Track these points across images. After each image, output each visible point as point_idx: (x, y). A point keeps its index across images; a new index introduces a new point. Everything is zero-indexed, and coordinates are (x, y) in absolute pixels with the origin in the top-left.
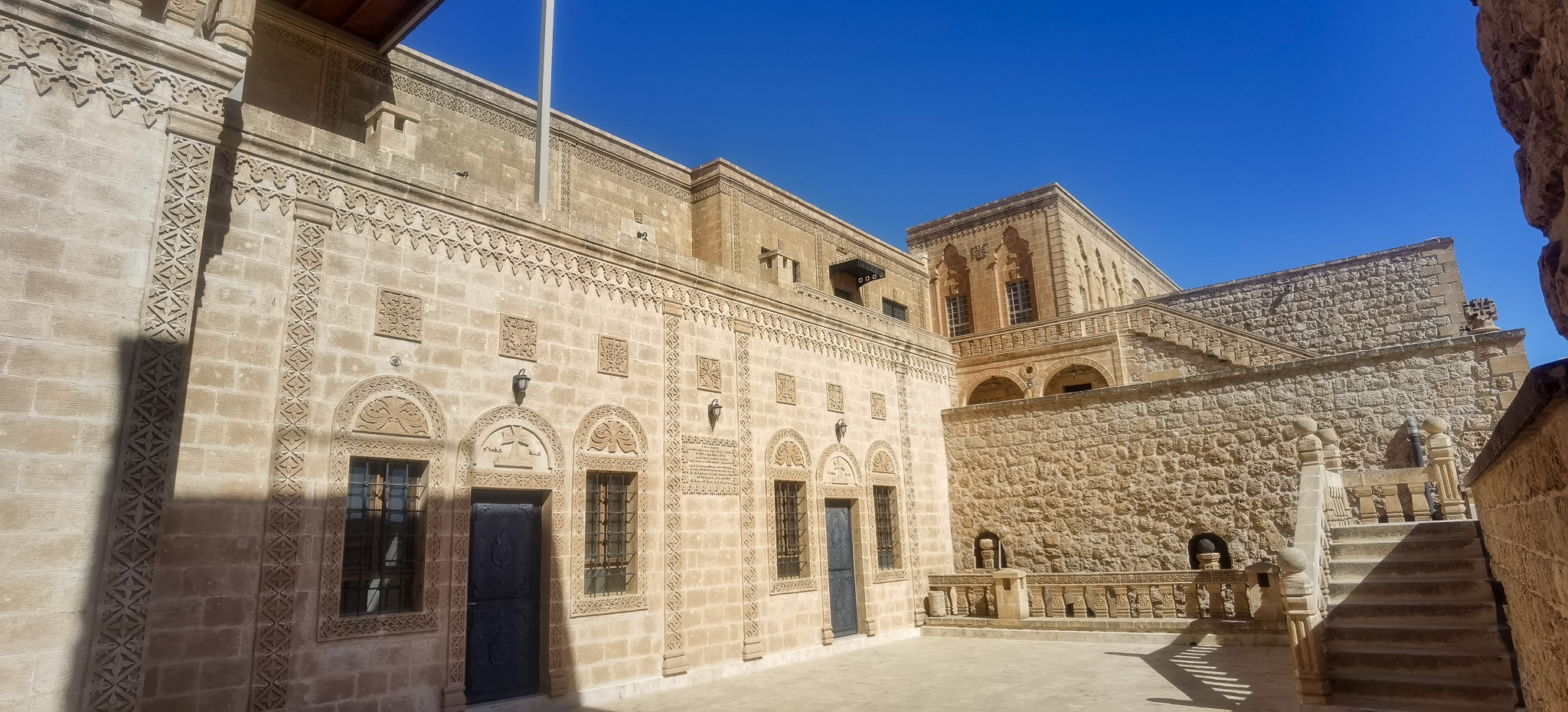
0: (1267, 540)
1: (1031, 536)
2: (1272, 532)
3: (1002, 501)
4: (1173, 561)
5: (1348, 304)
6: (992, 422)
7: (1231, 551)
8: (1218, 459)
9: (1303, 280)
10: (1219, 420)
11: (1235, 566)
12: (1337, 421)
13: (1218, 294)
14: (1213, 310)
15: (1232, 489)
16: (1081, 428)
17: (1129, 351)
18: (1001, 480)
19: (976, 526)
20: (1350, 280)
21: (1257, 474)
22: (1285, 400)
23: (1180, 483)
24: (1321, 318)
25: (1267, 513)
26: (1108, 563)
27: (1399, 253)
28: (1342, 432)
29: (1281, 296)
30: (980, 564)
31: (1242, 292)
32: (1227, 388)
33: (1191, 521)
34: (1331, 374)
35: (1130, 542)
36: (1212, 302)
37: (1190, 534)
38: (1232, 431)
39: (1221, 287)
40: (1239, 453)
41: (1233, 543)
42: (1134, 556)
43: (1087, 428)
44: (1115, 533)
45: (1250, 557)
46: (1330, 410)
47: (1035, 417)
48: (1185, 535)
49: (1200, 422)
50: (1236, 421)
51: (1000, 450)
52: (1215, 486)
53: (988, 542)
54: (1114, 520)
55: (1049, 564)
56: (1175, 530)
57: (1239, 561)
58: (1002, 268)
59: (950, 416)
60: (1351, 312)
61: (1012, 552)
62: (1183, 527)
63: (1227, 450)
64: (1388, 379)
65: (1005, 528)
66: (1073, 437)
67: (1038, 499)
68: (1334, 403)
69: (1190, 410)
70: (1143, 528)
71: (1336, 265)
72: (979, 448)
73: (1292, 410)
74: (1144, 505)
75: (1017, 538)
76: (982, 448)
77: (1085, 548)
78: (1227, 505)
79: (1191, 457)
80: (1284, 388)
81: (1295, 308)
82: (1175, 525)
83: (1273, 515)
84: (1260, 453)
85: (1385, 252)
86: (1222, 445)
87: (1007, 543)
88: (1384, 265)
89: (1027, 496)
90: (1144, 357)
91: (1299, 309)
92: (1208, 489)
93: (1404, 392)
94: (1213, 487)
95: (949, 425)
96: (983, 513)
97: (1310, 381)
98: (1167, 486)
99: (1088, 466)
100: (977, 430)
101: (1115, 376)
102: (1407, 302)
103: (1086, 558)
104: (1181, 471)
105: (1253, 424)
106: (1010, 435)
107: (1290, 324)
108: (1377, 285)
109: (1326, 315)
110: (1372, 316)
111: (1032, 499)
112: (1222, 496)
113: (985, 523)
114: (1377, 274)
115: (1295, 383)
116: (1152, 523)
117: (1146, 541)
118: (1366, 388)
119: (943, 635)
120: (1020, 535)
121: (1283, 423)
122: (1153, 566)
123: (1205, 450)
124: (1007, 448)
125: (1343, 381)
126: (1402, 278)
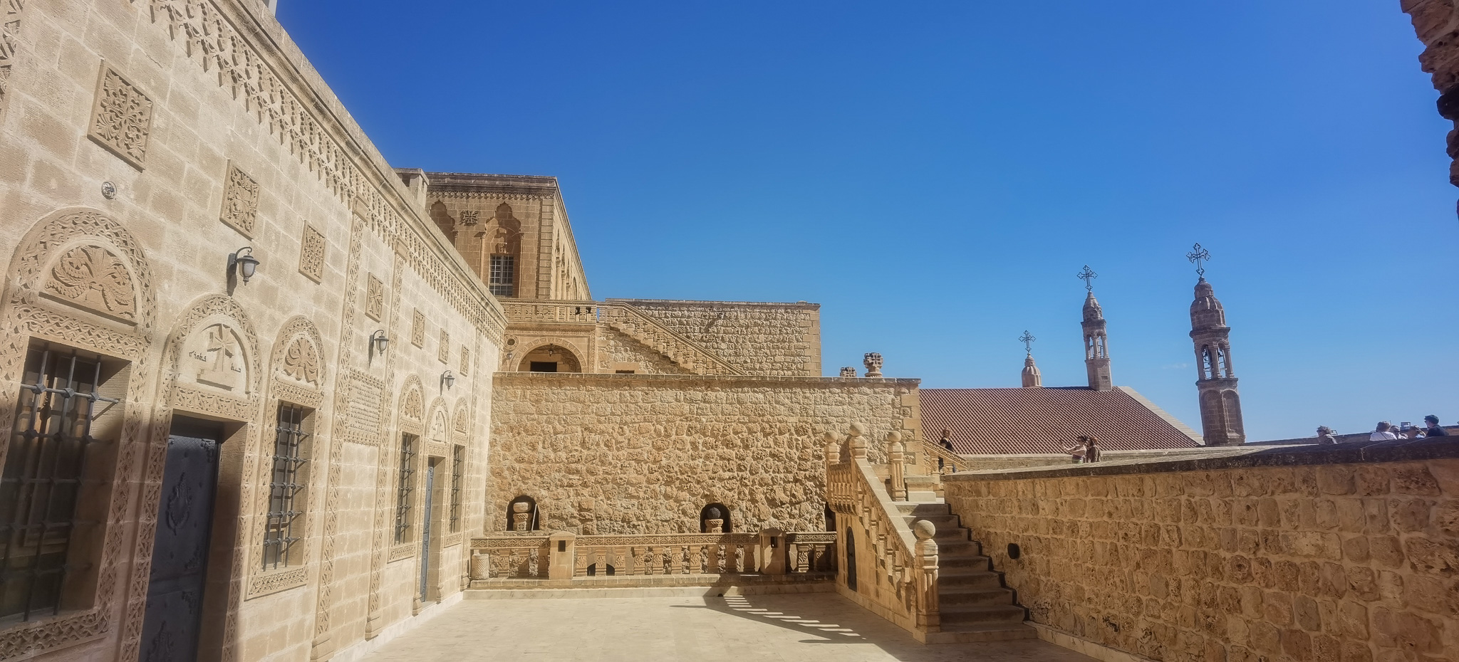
0: (759, 510)
1: (568, 500)
2: (763, 504)
3: (544, 466)
4: (688, 525)
5: (755, 336)
6: (545, 390)
7: (732, 518)
8: (732, 444)
9: (731, 311)
10: (736, 413)
11: (734, 531)
12: (814, 425)
13: (670, 308)
14: (665, 320)
15: (739, 469)
16: (627, 406)
17: (603, 341)
18: (546, 446)
19: (513, 489)
20: (759, 319)
21: (758, 458)
22: (783, 405)
23: (701, 460)
24: (737, 342)
25: (762, 489)
26: (634, 526)
27: (790, 307)
28: (816, 433)
29: (714, 320)
30: (511, 526)
31: (688, 311)
32: (746, 389)
33: (706, 493)
34: (814, 390)
35: (655, 508)
36: (666, 313)
37: (704, 503)
38: (744, 423)
39: (674, 304)
40: (747, 441)
41: (735, 512)
42: (657, 520)
43: (633, 406)
44: (644, 499)
45: (746, 523)
46: (811, 416)
47: (588, 391)
48: (700, 504)
49: (723, 413)
50: (749, 416)
51: (549, 418)
52: (728, 465)
53: (524, 506)
54: (644, 489)
55: (581, 526)
56: (693, 499)
57: (737, 526)
58: (490, 239)
59: (501, 379)
60: (756, 342)
61: (547, 515)
62: (699, 497)
63: (739, 437)
64: (847, 399)
65: (544, 493)
66: (620, 413)
67: (579, 466)
68: (814, 412)
69: (716, 402)
70: (667, 497)
71: (753, 306)
72: (528, 414)
73: (786, 413)
74: (671, 477)
75: (554, 502)
76: (531, 414)
77: (616, 513)
78: (734, 481)
79: (712, 440)
80: (783, 395)
81: (722, 331)
82: (694, 495)
83: (765, 491)
84: (761, 442)
85: (783, 304)
86: (736, 433)
87: (543, 507)
88: (781, 313)
89: (569, 463)
90: (614, 348)
91: (724, 333)
92: (722, 467)
93: (855, 410)
94: (726, 466)
95: (499, 388)
96: (523, 478)
97: (801, 393)
98: (691, 462)
99: (629, 440)
100: (528, 397)
101: (588, 361)
102: (789, 342)
103: (616, 521)
104: (703, 451)
105: (760, 419)
106: (561, 405)
107: (717, 343)
108: (774, 327)
109: (741, 341)
110: (769, 348)
111: (573, 466)
112: (731, 473)
113: (524, 487)
114: (775, 319)
115: (791, 393)
116: (675, 492)
117: (669, 507)
118: (834, 404)
119: (490, 598)
120: (558, 499)
121: (780, 422)
122: (672, 529)
123: (724, 435)
124: (557, 417)
125: (821, 396)
126: (789, 325)
